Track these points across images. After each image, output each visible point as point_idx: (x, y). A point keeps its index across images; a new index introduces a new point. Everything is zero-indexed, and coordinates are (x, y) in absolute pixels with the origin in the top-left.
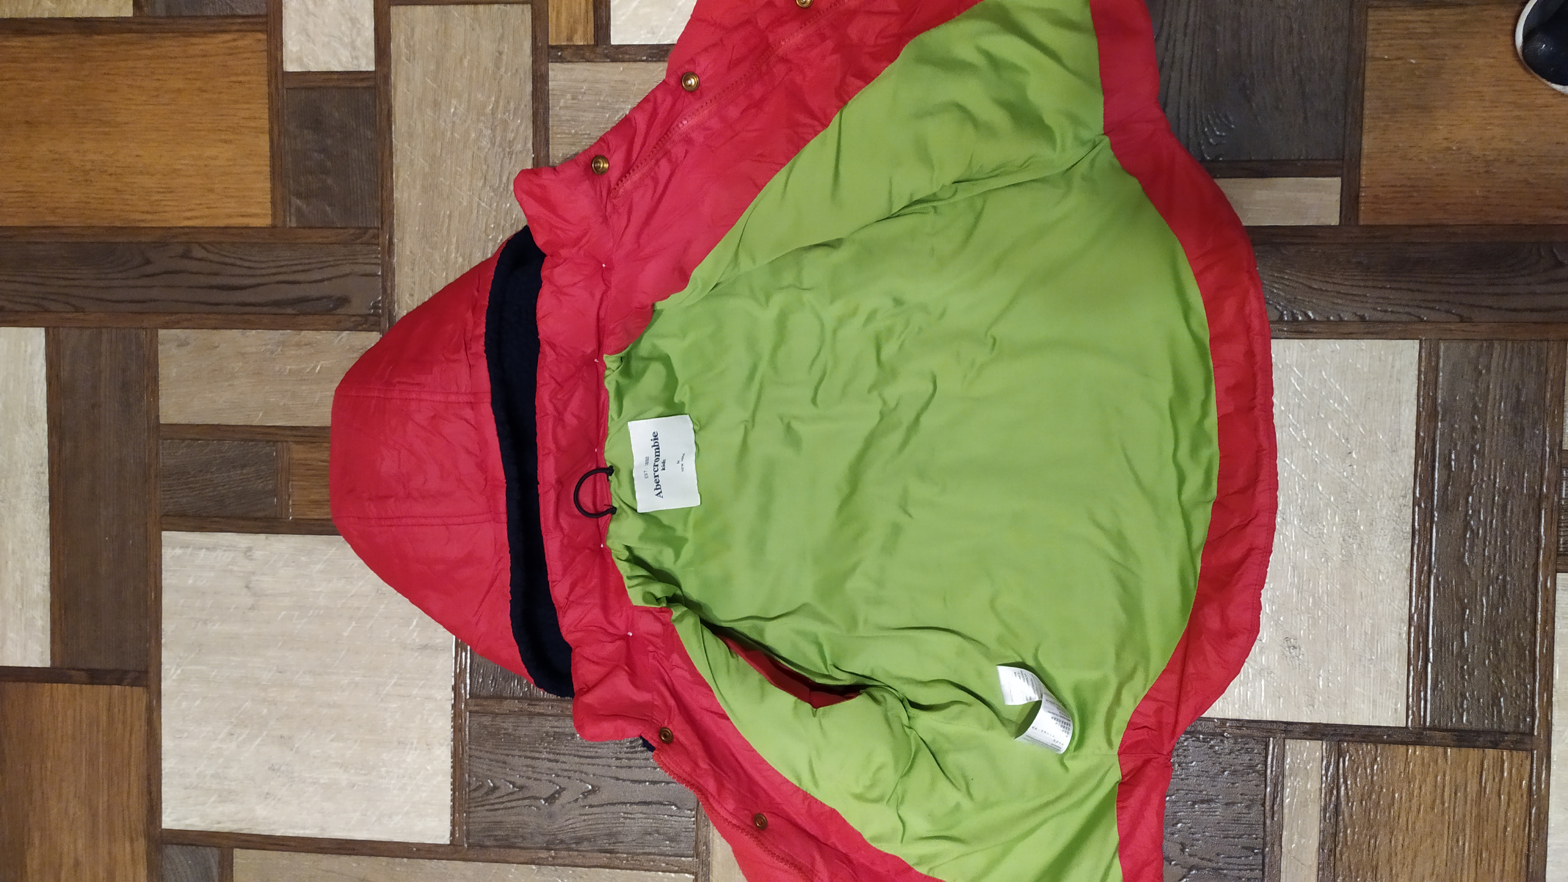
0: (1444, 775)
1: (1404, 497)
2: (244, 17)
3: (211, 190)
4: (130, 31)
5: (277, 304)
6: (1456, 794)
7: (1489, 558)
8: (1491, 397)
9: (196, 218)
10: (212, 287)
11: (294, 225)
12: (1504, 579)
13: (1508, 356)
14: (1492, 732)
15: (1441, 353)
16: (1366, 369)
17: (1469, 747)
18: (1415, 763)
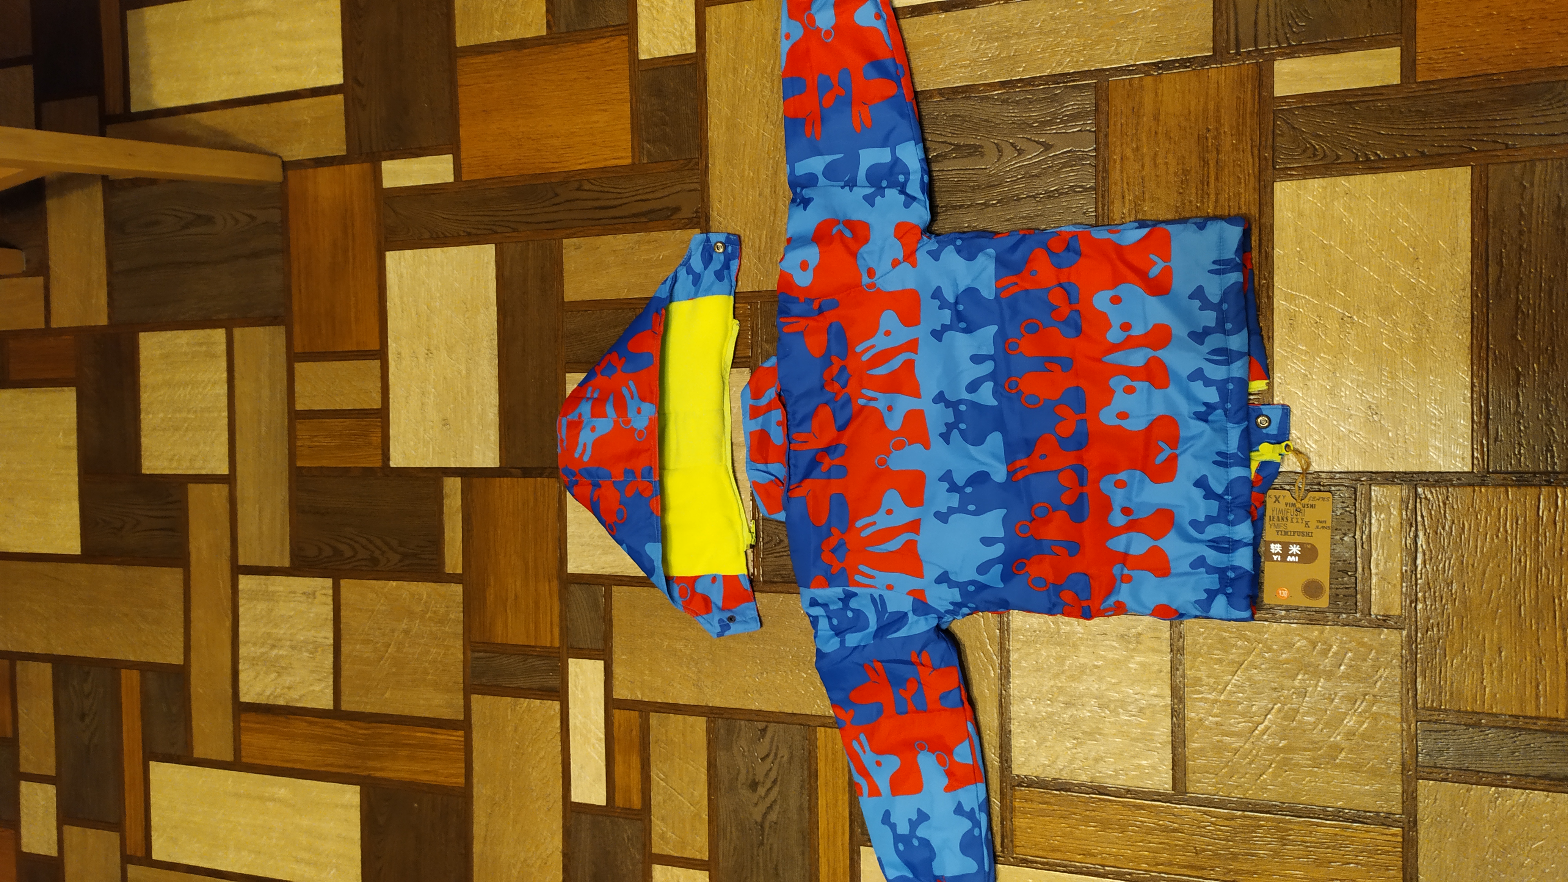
0: (1506, 509)
1: (1464, 290)
2: (614, 26)
3: (594, 144)
4: (545, 44)
5: (635, 215)
6: (1517, 523)
7: (1539, 334)
8: (1535, 206)
9: (586, 163)
10: (596, 208)
11: (646, 162)
12: (1553, 350)
13: (1549, 171)
14: (1546, 473)
15: (1490, 175)
16: (1427, 193)
17: (1526, 486)
18: (1481, 501)
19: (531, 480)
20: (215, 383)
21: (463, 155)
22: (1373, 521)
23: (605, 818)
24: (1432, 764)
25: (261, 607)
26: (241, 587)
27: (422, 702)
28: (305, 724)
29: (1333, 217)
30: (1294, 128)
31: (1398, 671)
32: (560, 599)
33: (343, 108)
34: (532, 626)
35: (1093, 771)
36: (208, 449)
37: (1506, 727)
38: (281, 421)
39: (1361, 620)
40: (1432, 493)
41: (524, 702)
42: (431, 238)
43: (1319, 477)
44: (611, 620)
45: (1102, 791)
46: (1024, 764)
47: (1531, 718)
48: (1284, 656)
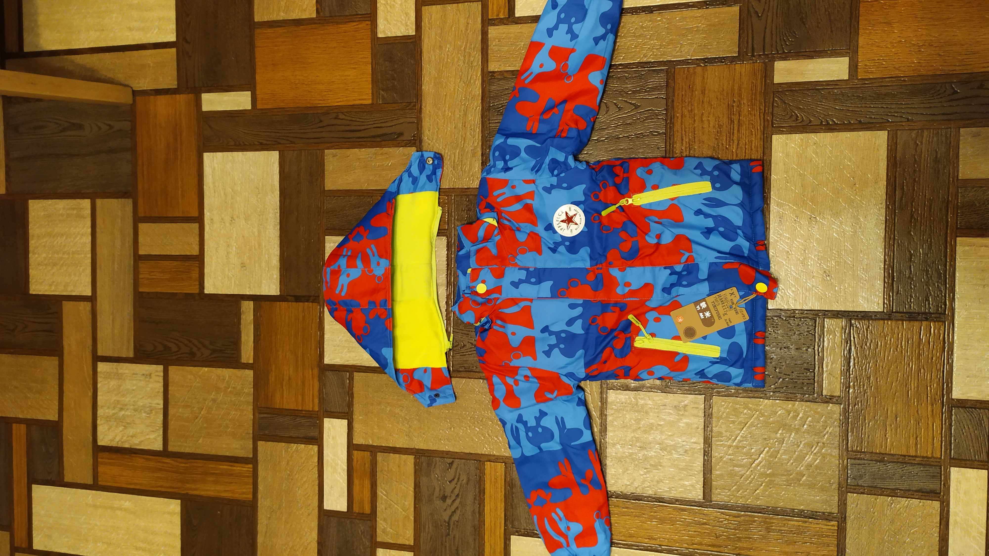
0: (902, 334)
1: (881, 204)
2: (361, 15)
3: (347, 90)
4: (315, 23)
5: (373, 137)
6: (908, 343)
7: (923, 231)
8: (923, 156)
9: (341, 101)
10: (347, 131)
11: (381, 103)
12: (931, 241)
13: (931, 136)
14: (925, 313)
15: (898, 136)
16: (862, 145)
17: (914, 320)
18: (888, 329)
19: (301, 304)
20: (82, 235)
21: (258, 92)
22: (825, 339)
23: (346, 520)
24: (856, 484)
25: (113, 383)
26: (99, 370)
27: (224, 446)
28: (143, 460)
29: (806, 157)
30: (785, 103)
31: (837, 429)
32: (320, 380)
33: (175, 57)
34: (300, 398)
35: (656, 488)
36: (77, 278)
37: (898, 462)
38: (129, 261)
39: (817, 398)
40: (860, 323)
41: (294, 446)
42: (235, 145)
43: (794, 313)
44: (352, 394)
45: (661, 500)
46: (614, 484)
47: (912, 456)
48: (771, 419)
